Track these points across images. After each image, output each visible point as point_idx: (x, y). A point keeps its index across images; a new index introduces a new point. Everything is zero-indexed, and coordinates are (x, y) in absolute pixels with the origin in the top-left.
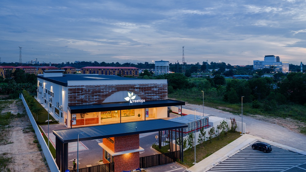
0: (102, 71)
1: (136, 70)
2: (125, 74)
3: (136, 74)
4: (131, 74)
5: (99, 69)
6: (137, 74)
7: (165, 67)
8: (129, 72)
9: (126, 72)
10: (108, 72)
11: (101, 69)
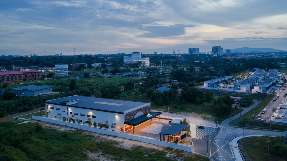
0: (8, 77)
1: (38, 73)
2: (27, 77)
3: (38, 77)
4: (33, 77)
5: (5, 75)
6: (40, 76)
7: (65, 69)
8: (32, 75)
9: (28, 75)
10: (14, 77)
11: (6, 75)
